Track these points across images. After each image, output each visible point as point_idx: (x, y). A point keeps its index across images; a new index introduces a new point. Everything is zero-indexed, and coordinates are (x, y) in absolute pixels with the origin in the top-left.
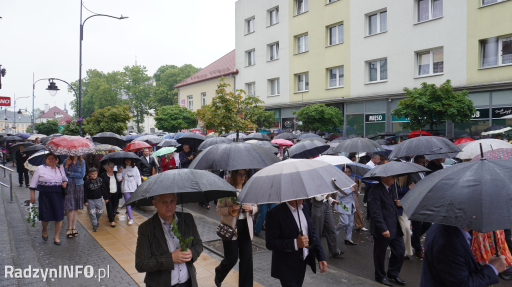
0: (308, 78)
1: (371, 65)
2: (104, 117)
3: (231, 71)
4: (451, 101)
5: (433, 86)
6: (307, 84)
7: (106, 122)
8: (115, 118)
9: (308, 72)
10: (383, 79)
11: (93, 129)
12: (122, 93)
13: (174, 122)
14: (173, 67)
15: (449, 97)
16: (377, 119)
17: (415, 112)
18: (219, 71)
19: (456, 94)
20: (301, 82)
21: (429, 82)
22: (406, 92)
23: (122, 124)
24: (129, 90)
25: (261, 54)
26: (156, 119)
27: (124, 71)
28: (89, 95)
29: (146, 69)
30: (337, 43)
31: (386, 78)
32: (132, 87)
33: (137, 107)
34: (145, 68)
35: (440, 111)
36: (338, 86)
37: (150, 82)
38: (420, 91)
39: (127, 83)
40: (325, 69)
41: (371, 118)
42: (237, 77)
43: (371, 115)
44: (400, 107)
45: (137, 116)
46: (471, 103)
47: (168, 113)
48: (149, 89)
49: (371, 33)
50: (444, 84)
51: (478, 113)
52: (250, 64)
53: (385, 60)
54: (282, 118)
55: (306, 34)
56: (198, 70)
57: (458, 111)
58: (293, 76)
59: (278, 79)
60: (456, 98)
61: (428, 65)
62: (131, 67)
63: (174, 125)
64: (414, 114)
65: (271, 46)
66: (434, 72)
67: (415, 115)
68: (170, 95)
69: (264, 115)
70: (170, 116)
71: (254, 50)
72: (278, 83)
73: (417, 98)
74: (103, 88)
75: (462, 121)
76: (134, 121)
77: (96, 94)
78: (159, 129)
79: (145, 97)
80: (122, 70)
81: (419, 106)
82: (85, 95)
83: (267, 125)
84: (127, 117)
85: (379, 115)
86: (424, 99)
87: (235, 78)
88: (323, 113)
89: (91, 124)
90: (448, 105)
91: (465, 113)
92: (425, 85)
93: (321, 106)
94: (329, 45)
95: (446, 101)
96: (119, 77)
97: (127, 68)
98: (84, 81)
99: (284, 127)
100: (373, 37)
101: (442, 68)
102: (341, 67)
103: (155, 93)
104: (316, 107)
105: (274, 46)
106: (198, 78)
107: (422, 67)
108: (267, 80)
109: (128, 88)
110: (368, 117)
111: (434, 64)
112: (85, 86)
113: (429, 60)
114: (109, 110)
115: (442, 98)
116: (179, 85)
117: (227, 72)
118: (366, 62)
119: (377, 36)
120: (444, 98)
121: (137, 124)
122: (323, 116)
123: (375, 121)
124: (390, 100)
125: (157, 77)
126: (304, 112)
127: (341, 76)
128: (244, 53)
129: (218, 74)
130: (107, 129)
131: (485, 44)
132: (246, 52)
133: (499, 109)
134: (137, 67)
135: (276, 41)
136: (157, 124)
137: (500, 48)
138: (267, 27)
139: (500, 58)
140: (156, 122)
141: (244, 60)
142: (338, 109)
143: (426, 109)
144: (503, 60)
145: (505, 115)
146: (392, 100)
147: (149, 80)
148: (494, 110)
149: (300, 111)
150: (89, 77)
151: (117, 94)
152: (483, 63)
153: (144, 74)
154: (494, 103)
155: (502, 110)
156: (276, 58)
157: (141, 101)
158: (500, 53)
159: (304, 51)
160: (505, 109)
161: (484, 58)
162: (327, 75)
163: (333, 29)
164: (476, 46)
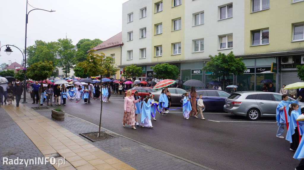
0: (162, 49)
1: (195, 41)
2: (37, 67)
3: (120, 43)
4: (233, 63)
5: (223, 54)
6: (161, 52)
7: (38, 70)
8: (44, 68)
9: (162, 45)
11: (30, 74)
12: (57, 55)
14: (88, 40)
15: (232, 61)
16: (197, 72)
18: (113, 43)
19: (236, 59)
20: (158, 51)
21: (222, 52)
22: (210, 58)
23: (48, 72)
24: (61, 53)
25: (136, 34)
26: (75, 70)
27: (58, 42)
28: (36, 55)
29: (72, 41)
30: (178, 29)
31: (203, 50)
32: (63, 52)
33: (65, 63)
34: (71, 40)
35: (227, 69)
36: (178, 54)
38: (217, 57)
39: (60, 49)
40: (171, 45)
41: (195, 72)
42: (123, 47)
43: (195, 70)
45: (66, 69)
46: (244, 64)
48: (73, 53)
49: (196, 25)
50: (230, 54)
51: (249, 71)
52: (130, 40)
53: (202, 40)
54: (148, 70)
55: (161, 24)
56: (101, 42)
57: (236, 68)
58: (153, 47)
59: (145, 49)
60: (236, 61)
61: (226, 43)
62: (62, 39)
64: (214, 70)
65: (142, 30)
66: (229, 47)
68: (86, 57)
69: (136, 69)
71: (132, 32)
72: (145, 51)
73: (215, 61)
74: (45, 51)
75: (239, 74)
77: (40, 55)
78: (76, 76)
79: (71, 58)
80: (57, 41)
81: (216, 65)
82: (34, 55)
83: (138, 75)
84: (51, 67)
85: (199, 70)
86: (219, 61)
87: (121, 47)
88: (167, 68)
89: (30, 71)
90: (231, 65)
91: (240, 70)
92: (220, 53)
93: (167, 65)
94: (173, 30)
95: (230, 63)
96: (55, 45)
97: (60, 40)
98: (34, 47)
99: (148, 76)
100: (197, 26)
101: (232, 45)
102: (180, 43)
103: (77, 55)
104: (163, 64)
106: (101, 46)
107: (222, 44)
108: (139, 49)
109: (60, 52)
110: (193, 71)
111: (228, 43)
112: (35, 50)
113: (225, 41)
115: (228, 61)
116: (89, 51)
117: (117, 44)
118: (193, 40)
119: (199, 26)
121: (65, 74)
122: (166, 70)
124: (204, 62)
125: (78, 45)
126: (157, 68)
127: (180, 48)
128: (127, 34)
129: (112, 45)
130: (39, 74)
131: (254, 33)
132: (128, 33)
133: (260, 68)
134: (66, 39)
135: (145, 27)
136: (75, 73)
137: (261, 35)
138: (140, 19)
139: (261, 41)
140: (75, 72)
141: (127, 37)
142: (176, 66)
143: (220, 67)
144: (263, 42)
145: (262, 71)
146: (206, 62)
147: (73, 48)
148: (257, 68)
149: (155, 67)
150: (36, 44)
151: (53, 56)
152: (253, 43)
153: (70, 44)
154: (257, 65)
155: (261, 69)
156: (144, 37)
157: (68, 60)
158: (261, 38)
159: (160, 33)
160: (263, 68)
161: (253, 40)
162: (172, 47)
163: (176, 21)
164: (249, 34)
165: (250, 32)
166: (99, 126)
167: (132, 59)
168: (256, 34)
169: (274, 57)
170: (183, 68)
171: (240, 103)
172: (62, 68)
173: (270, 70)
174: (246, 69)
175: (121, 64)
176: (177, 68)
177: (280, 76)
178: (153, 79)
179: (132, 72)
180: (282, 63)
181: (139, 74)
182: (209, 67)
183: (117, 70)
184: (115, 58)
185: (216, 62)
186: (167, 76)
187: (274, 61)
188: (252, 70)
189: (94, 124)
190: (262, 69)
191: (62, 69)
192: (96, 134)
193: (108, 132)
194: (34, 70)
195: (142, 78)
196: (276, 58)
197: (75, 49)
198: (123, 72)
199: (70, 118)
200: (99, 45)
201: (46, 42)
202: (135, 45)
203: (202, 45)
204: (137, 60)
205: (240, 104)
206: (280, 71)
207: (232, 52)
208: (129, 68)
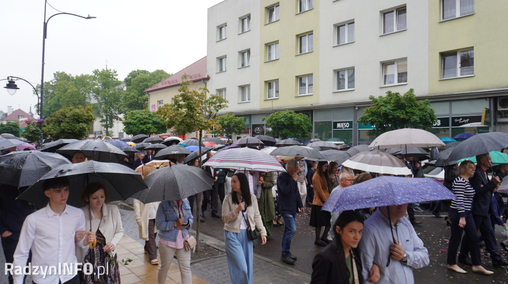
0: (278, 85)
1: (338, 72)
2: (66, 117)
3: (203, 77)
4: (414, 109)
5: (397, 94)
6: (277, 92)
7: (68, 122)
8: (77, 119)
9: (278, 79)
10: (351, 88)
11: (52, 130)
12: (92, 97)
13: (143, 127)
14: (145, 72)
15: (412, 106)
16: (344, 126)
17: (380, 119)
18: (191, 77)
19: (418, 103)
20: (271, 89)
21: (394, 91)
22: (372, 100)
23: (85, 125)
24: (98, 94)
25: (233, 61)
26: (125, 124)
27: (94, 74)
28: (56, 97)
29: (117, 73)
30: (307, 52)
31: (354, 87)
32: (101, 91)
33: (105, 112)
34: (116, 72)
35: (403, 119)
36: (307, 94)
37: (121, 86)
38: (384, 100)
39: (96, 87)
40: (295, 78)
41: (339, 125)
42: (209, 83)
43: (339, 122)
44: (366, 115)
45: (106, 120)
46: (433, 112)
47: (137, 118)
48: (119, 94)
49: (339, 43)
50: (408, 93)
51: (439, 123)
52: (221, 70)
53: (352, 70)
54: (254, 123)
55: (277, 42)
56: (169, 76)
57: (420, 119)
58: (263, 83)
59: (249, 86)
60: (419, 106)
61: (393, 75)
62: (100, 70)
63: (143, 130)
64: (379, 121)
65: (242, 53)
66: (399, 81)
68: (141, 100)
69: (234, 121)
70: (140, 120)
71: (225, 57)
72: (249, 90)
73: (381, 106)
74: (71, 91)
76: (103, 125)
77: (63, 97)
78: (127, 133)
79: (116, 101)
80: (91, 74)
81: (384, 113)
82: (52, 98)
83: (237, 131)
84: (90, 117)
85: (346, 122)
86: (389, 107)
87: (206, 84)
88: (292, 120)
89: (51, 125)
90: (411, 113)
91: (427, 121)
92: (389, 93)
93: (291, 113)
94: (299, 54)
95: (410, 109)
96: (88, 80)
97: (96, 72)
98: (51, 83)
99: (254, 133)
100: (340, 47)
101: (406, 78)
102: (310, 75)
103: (125, 97)
104: (285, 113)
105: (245, 53)
106: (169, 82)
107: (387, 77)
108: (237, 87)
109: (97, 92)
110: (335, 124)
111: (399, 74)
112: (52, 89)
113: (393, 71)
114: (71, 110)
115: (406, 106)
116: (150, 89)
117: (198, 78)
118: (335, 71)
119: (344, 46)
120: (407, 106)
121: (105, 129)
122: (291, 122)
123: (342, 128)
124: (357, 108)
125: (128, 81)
126: (274, 118)
127: (310, 85)
128: (216, 59)
130: (68, 129)
131: (446, 56)
132: (217, 58)
133: (458, 118)
134: (107, 71)
135: (247, 48)
136: (125, 128)
137: (459, 60)
138: (239, 35)
139: (459, 70)
140: (125, 126)
141: (215, 65)
142: (306, 116)
143: (391, 117)
144: (461, 72)
145: (464, 123)
146: (361, 108)
147: (119, 84)
148: (453, 119)
149: (269, 117)
150: (56, 79)
151: (85, 98)
152: (444, 74)
153: (115, 78)
154: (453, 113)
155: (461, 119)
156: (247, 65)
157: (111, 105)
158: (459, 65)
159: (274, 59)
160: (464, 118)
161: (444, 69)
162: (297, 82)
163: (303, 38)
164: (437, 58)
165: (438, 56)
166: (196, 232)
168: (448, 59)
172: (100, 119)
173: (480, 121)
174: (436, 119)
176: (308, 119)
180: (500, 109)
181: (240, 129)
182: (370, 116)
185: (383, 108)
186: (292, 133)
187: (486, 105)
188: (445, 122)
190: (462, 121)
191: (101, 121)
194: (60, 122)
195: (243, 136)
196: (488, 99)
201: (72, 75)
202: (231, 79)
204: (233, 105)
206: (495, 123)
208: (223, 118)
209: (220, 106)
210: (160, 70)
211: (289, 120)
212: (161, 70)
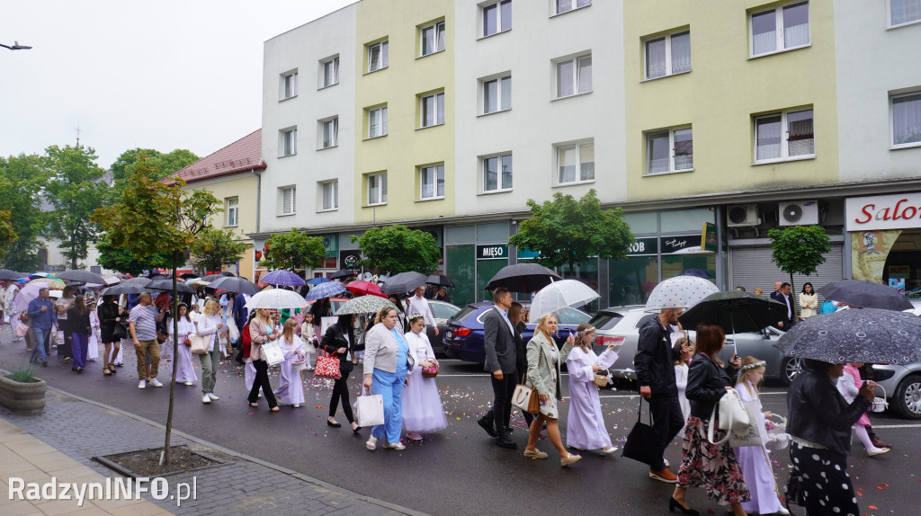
0: (386, 182)
1: (486, 161)
3: (254, 164)
4: (596, 224)
5: (569, 198)
6: (385, 192)
9: (386, 171)
10: (506, 187)
12: (42, 199)
14: (152, 153)
15: (594, 218)
16: (494, 253)
18: (232, 164)
19: (604, 213)
20: (375, 189)
21: (565, 193)
22: (529, 209)
24: (55, 193)
25: (308, 135)
26: (101, 248)
27: (48, 155)
29: (95, 154)
30: (435, 123)
31: (511, 186)
32: (63, 188)
33: (70, 227)
34: (93, 152)
35: (579, 240)
36: (435, 197)
37: (104, 178)
38: (551, 207)
39: (53, 178)
40: (414, 169)
41: (486, 252)
42: (265, 176)
43: (486, 247)
44: (522, 232)
45: (72, 244)
46: (627, 228)
48: (100, 193)
49: (488, 112)
50: (587, 196)
51: (641, 247)
53: (508, 155)
54: (340, 249)
55: (384, 106)
56: (195, 159)
57: (606, 239)
58: (361, 177)
59: (336, 181)
60: (605, 218)
61: (573, 168)
62: (61, 147)
63: (136, 261)
64: (541, 244)
65: (325, 123)
66: (583, 179)
67: (545, 246)
69: (305, 244)
71: (295, 129)
72: (336, 188)
73: (547, 217)
75: (614, 255)
76: (65, 254)
78: (105, 267)
79: (91, 209)
80: (43, 154)
81: (549, 230)
83: (310, 261)
85: (498, 246)
86: (558, 218)
87: (259, 176)
88: (402, 241)
90: (592, 229)
91: (617, 245)
92: (558, 195)
93: (401, 229)
94: (422, 127)
95: (589, 223)
96: (36, 166)
97: (53, 150)
99: (343, 266)
100: (491, 117)
101: (594, 172)
102: (440, 165)
104: (391, 230)
105: (329, 124)
106: (192, 173)
107: (564, 170)
108: (316, 184)
109: (54, 189)
110: (480, 249)
111: (583, 166)
113: (574, 159)
115: (583, 217)
117: (246, 166)
118: (480, 158)
119: (495, 116)
120: (585, 218)
121: (71, 261)
122: (401, 245)
123: (491, 257)
124: (514, 222)
125: (118, 170)
126: (370, 238)
127: (440, 181)
128: (277, 134)
129: (229, 169)
131: (654, 137)
132: (281, 131)
133: (671, 239)
134: (76, 149)
135: (333, 114)
136: (102, 257)
137: (672, 146)
138: (319, 90)
139: (672, 161)
140: (101, 254)
141: (277, 145)
142: (430, 235)
143: (559, 235)
144: (676, 164)
145: (679, 248)
146: (518, 221)
147: (101, 176)
148: (664, 240)
149: (364, 236)
151: (28, 201)
152: (651, 167)
153: (91, 164)
154: (663, 231)
155: (675, 241)
156: (333, 145)
157: (82, 215)
158: (672, 153)
159: (380, 134)
160: (679, 239)
161: (651, 159)
162: (417, 178)
163: (429, 100)
164: (639, 141)
165: (640, 135)
166: (165, 428)
167: (292, 213)
168: (657, 142)
169: (709, 207)
170: (452, 240)
171: (620, 339)
172: (60, 242)
173: (699, 244)
174: (633, 241)
175: (258, 227)
176: (433, 240)
177: (725, 261)
178: (360, 276)
179: (293, 253)
180: (731, 225)
181: (314, 259)
182: (527, 236)
183: (243, 248)
184: (237, 209)
185: (548, 220)
187: (709, 217)
188: (651, 245)
189: (154, 420)
190: (677, 243)
191: (61, 246)
192: (153, 454)
193: (201, 446)
195: (325, 272)
196: (713, 209)
197: (108, 182)
198: (263, 253)
199: (66, 404)
200: (188, 169)
202: (304, 168)
203: (508, 176)
204: (308, 215)
205: (621, 343)
206: (725, 248)
207: (592, 192)
208: (284, 240)
209: (209, 209)
210: (182, 149)
211: (396, 242)
212: (185, 151)
